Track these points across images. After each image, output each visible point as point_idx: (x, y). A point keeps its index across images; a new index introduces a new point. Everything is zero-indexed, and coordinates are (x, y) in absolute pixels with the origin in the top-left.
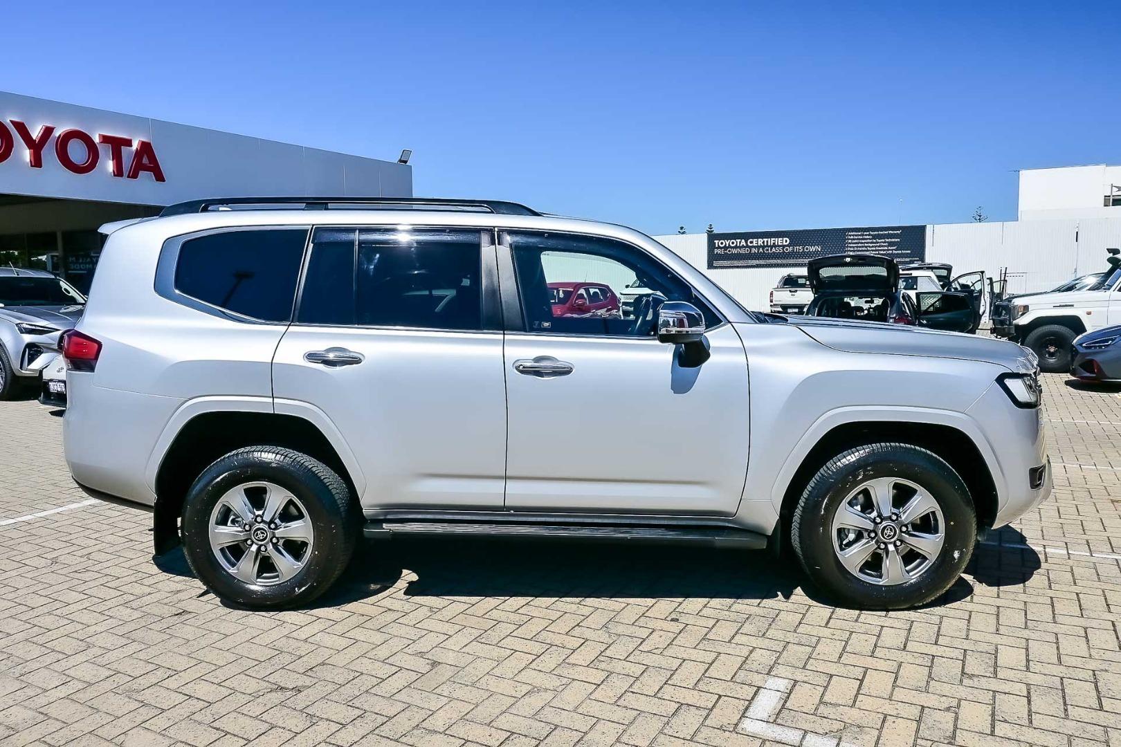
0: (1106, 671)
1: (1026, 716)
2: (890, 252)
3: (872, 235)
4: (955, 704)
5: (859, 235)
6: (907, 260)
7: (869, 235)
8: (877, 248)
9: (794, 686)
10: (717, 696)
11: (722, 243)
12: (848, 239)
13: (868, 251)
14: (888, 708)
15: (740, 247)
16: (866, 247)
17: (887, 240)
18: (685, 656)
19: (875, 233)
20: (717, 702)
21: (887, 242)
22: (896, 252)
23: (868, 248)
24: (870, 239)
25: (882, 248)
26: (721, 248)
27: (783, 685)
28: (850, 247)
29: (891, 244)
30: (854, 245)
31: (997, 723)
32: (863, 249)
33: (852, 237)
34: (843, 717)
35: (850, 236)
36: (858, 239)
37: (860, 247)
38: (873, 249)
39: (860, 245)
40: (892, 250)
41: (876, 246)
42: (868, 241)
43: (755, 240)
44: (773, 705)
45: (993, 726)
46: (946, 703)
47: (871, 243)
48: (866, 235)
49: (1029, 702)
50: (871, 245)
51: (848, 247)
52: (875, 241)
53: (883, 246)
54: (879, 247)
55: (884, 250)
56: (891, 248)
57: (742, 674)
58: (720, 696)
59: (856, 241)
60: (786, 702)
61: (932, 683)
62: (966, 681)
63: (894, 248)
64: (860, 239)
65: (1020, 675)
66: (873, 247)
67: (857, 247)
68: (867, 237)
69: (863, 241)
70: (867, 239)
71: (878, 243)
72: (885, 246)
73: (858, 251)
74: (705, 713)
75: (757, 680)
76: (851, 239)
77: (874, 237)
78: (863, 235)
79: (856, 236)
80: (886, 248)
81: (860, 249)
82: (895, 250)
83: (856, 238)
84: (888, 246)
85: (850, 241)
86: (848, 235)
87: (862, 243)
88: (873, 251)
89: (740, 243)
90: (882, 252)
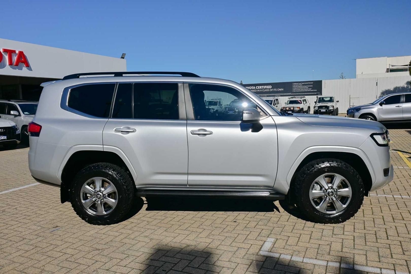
0: (379, 231)
1: (353, 245)
2: (309, 90)
4: (330, 243)
5: (298, 84)
6: (315, 93)
7: (301, 84)
9: (277, 240)
10: (251, 245)
12: (294, 86)
13: (301, 90)
14: (308, 245)
16: (300, 89)
17: (308, 86)
18: (239, 233)
19: (303, 83)
20: (251, 246)
25: (306, 89)
27: (273, 240)
28: (294, 89)
29: (309, 88)
30: (296, 88)
31: (343, 248)
32: (299, 89)
33: (295, 85)
34: (293, 249)
36: (297, 86)
37: (298, 89)
40: (310, 90)
41: (304, 89)
42: (301, 86)
43: (259, 87)
44: (270, 246)
45: (342, 249)
46: (327, 243)
48: (300, 84)
49: (354, 241)
51: (293, 89)
52: (303, 86)
53: (306, 88)
54: (305, 88)
55: (307, 90)
56: (310, 89)
57: (259, 237)
58: (252, 245)
60: (274, 245)
61: (323, 237)
62: (334, 236)
64: (298, 86)
65: (351, 233)
66: (303, 89)
67: (297, 89)
68: (300, 85)
70: (300, 86)
71: (305, 87)
72: (307, 88)
73: (297, 90)
74: (247, 250)
75: (264, 239)
79: (296, 84)
80: (308, 89)
81: (298, 90)
82: (311, 90)
83: (296, 85)
84: (308, 88)
85: (294, 87)
86: (293, 84)
87: (299, 87)
88: (303, 90)
89: (253, 88)
90: (306, 91)
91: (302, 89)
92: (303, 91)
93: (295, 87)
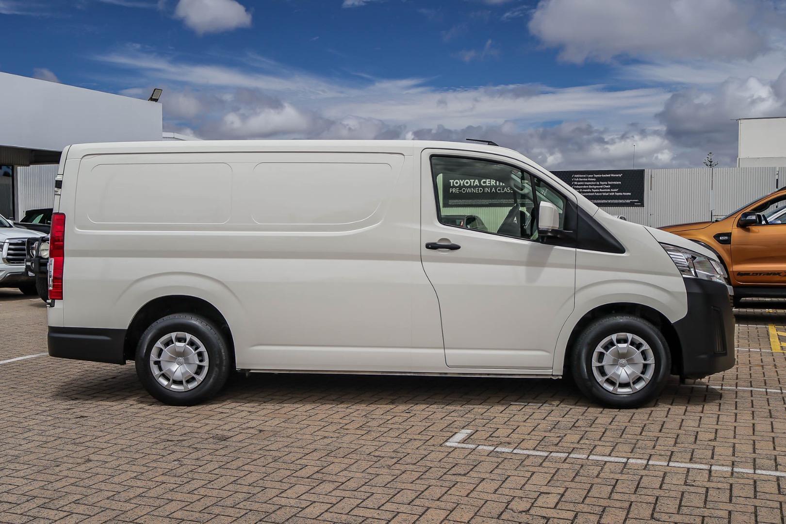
2: (613, 194)
3: (595, 178)
5: (584, 178)
6: (628, 201)
7: (593, 178)
8: (600, 190)
11: (457, 183)
12: (574, 181)
13: (592, 192)
15: (474, 187)
16: (591, 189)
17: (609, 183)
19: (598, 176)
21: (610, 185)
22: (618, 194)
23: (593, 190)
24: (594, 181)
25: (605, 190)
26: (456, 187)
29: (613, 186)
30: (580, 187)
32: (588, 190)
33: (577, 179)
35: (576, 178)
36: (583, 181)
37: (585, 189)
38: (597, 190)
39: (585, 187)
40: (614, 192)
41: (599, 189)
42: (592, 183)
43: (487, 180)
47: (596, 185)
48: (590, 178)
50: (595, 187)
52: (598, 183)
53: (606, 188)
54: (602, 189)
55: (607, 192)
56: (614, 190)
59: (581, 183)
63: (616, 190)
64: (586, 181)
66: (596, 189)
67: (582, 189)
69: (588, 183)
70: (591, 181)
71: (601, 185)
72: (608, 188)
76: (578, 181)
77: (598, 179)
78: (587, 178)
79: (581, 178)
80: (609, 190)
81: (585, 191)
82: (617, 192)
83: (581, 180)
84: (610, 188)
85: (575, 183)
86: (574, 177)
87: (586, 185)
88: (597, 192)
89: (474, 182)
90: (604, 194)
91: (594, 189)
92: (597, 194)
93: (579, 185)
